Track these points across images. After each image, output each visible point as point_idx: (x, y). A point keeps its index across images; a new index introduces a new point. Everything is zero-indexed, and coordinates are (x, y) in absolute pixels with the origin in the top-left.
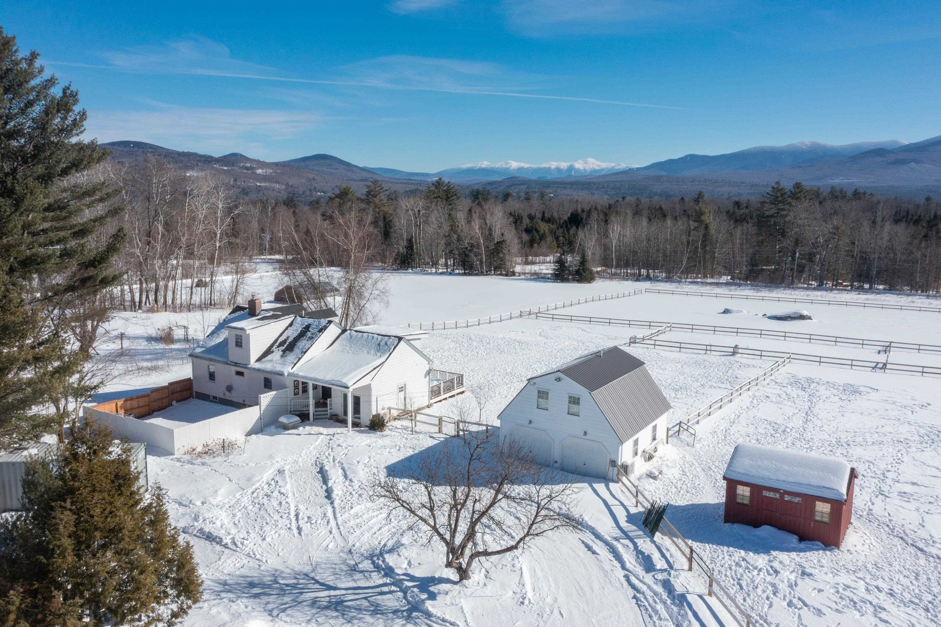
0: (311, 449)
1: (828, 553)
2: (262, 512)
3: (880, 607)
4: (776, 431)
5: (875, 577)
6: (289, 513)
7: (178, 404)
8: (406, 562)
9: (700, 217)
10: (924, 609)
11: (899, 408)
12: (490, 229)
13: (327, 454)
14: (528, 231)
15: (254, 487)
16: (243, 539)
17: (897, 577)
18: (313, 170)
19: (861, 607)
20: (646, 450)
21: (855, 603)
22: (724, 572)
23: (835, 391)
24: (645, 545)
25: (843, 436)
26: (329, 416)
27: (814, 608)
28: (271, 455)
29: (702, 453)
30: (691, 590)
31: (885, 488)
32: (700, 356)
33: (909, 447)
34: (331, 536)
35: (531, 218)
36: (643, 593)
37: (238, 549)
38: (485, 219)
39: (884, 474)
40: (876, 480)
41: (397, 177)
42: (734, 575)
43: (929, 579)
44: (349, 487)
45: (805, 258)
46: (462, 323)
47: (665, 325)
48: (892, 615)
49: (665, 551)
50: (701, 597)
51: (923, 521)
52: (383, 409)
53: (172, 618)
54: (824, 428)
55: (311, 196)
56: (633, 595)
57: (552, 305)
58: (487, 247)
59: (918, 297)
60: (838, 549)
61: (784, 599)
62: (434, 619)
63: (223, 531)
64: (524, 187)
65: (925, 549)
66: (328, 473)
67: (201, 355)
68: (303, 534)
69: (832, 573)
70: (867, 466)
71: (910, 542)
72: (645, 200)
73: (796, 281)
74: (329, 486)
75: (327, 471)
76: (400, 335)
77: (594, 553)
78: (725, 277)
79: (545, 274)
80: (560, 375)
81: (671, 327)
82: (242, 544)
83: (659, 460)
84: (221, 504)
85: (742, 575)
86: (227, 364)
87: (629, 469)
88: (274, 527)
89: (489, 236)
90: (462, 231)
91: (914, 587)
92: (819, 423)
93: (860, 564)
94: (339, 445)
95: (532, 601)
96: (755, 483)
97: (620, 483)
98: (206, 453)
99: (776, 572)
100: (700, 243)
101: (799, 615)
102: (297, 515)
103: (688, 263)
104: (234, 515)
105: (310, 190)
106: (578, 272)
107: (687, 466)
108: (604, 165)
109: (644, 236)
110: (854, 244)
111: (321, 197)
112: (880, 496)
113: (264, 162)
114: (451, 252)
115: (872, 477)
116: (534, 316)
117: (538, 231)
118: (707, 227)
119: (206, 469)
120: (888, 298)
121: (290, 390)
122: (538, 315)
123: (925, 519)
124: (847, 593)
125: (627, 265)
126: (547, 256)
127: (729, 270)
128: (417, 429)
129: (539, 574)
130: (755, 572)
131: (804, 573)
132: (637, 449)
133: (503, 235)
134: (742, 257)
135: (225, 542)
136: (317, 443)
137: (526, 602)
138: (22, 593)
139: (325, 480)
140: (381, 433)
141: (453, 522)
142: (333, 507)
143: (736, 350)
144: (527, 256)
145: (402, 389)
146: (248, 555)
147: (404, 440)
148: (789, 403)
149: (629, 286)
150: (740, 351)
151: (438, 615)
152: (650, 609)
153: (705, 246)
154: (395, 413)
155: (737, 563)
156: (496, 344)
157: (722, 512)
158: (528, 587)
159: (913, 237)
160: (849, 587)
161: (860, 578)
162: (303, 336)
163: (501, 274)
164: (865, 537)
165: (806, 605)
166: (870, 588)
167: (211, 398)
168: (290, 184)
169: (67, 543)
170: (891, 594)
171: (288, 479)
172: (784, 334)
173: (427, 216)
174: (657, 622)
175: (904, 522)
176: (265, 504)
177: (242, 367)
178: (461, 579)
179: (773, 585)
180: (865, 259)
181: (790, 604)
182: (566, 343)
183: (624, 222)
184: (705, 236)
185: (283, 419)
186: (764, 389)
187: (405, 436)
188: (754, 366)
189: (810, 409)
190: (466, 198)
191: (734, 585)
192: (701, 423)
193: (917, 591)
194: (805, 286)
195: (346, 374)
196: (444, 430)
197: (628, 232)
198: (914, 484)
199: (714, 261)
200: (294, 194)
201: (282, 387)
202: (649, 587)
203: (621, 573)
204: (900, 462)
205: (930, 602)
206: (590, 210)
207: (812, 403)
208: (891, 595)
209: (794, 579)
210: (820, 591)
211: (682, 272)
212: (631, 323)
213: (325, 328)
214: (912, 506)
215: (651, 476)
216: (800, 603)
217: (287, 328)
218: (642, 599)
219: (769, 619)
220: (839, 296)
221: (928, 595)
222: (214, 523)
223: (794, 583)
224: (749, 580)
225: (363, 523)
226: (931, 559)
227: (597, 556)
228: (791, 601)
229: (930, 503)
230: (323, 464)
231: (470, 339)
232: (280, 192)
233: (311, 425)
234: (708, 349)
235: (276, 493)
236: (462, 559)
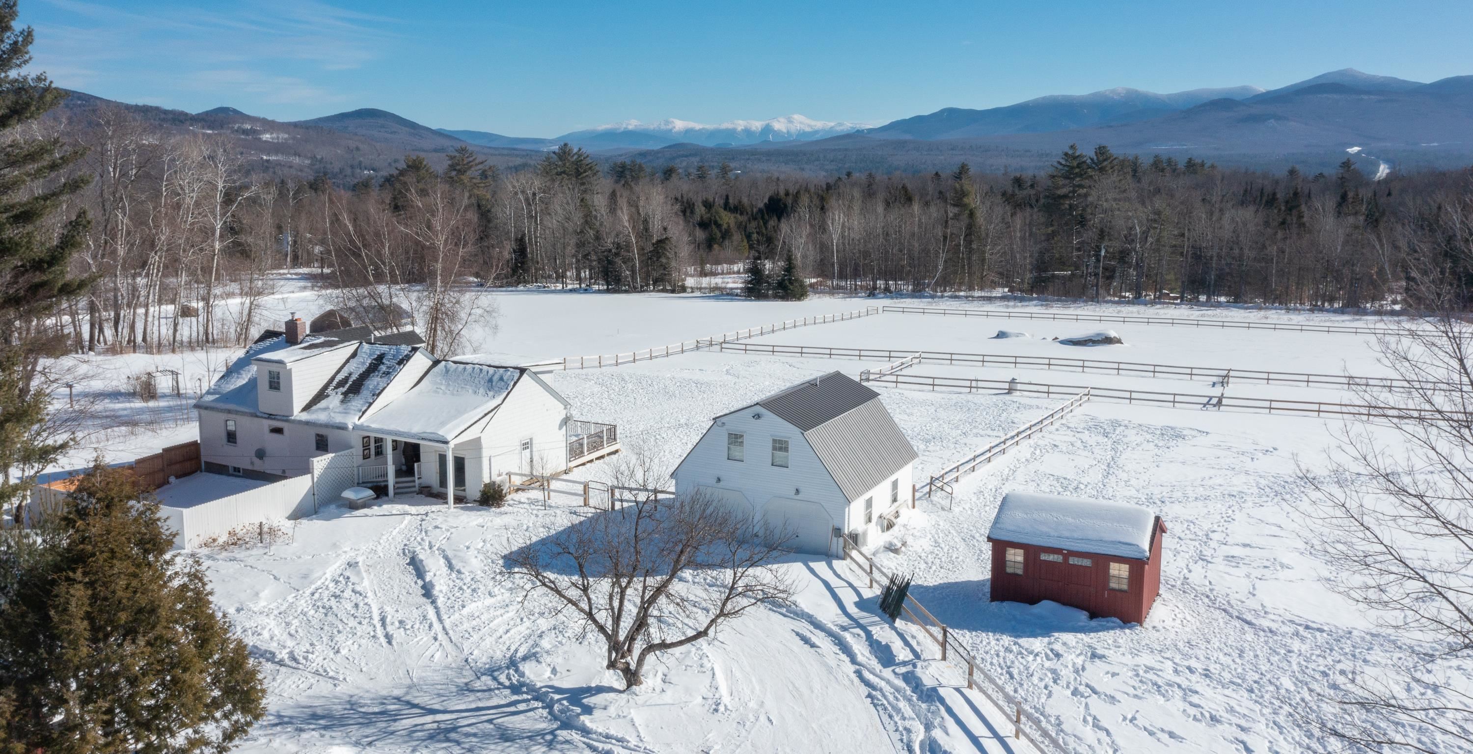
0: (394, 533)
1: (1127, 631)
2: (330, 618)
3: (1191, 690)
4: (1065, 488)
5: (1186, 656)
6: (371, 618)
7: (178, 481)
8: (549, 670)
9: (961, 199)
10: (1247, 690)
11: (1236, 455)
12: (646, 222)
13: (419, 539)
14: (703, 225)
15: (313, 587)
16: (307, 652)
17: (1215, 655)
18: (356, 134)
19: (1167, 691)
20: (884, 515)
21: (1159, 687)
22: (989, 660)
23: (1149, 437)
24: (883, 633)
25: (1156, 491)
26: (417, 489)
27: (1106, 695)
28: (335, 544)
29: (961, 518)
30: (944, 682)
31: (1208, 552)
32: (962, 396)
33: (1243, 502)
34: (437, 644)
35: (708, 205)
36: (881, 690)
37: (301, 666)
38: (637, 207)
39: (1207, 535)
40: (1197, 544)
41: (493, 145)
42: (1002, 663)
43: (1256, 656)
44: (458, 581)
45: (1114, 258)
46: (609, 358)
47: (910, 356)
48: (1206, 699)
49: (909, 639)
50: (958, 690)
51: (1254, 588)
52: (499, 475)
53: (224, 740)
54: (1131, 483)
55: (353, 175)
56: (866, 694)
57: (744, 332)
58: (641, 249)
59: (1274, 311)
60: (1141, 625)
61: (1068, 687)
62: (594, 736)
63: (275, 644)
64: (695, 161)
65: (1254, 621)
66: (424, 563)
67: (213, 405)
68: (394, 643)
69: (1131, 653)
70: (1186, 526)
71: (1236, 614)
72: (880, 176)
73: (1101, 291)
74: (428, 579)
75: (422, 561)
76: (522, 365)
77: (813, 646)
78: (1000, 290)
79: (732, 289)
80: (759, 409)
81: (921, 357)
82: (306, 658)
83: (902, 528)
84: (266, 610)
85: (1013, 662)
86: (257, 416)
87: (860, 539)
88: (350, 636)
89: (644, 232)
90: (601, 224)
91: (1236, 666)
92: (1124, 476)
93: (1168, 642)
94: (436, 527)
95: (729, 707)
96: (1030, 543)
97: (849, 560)
98: (234, 544)
99: (1058, 656)
100: (962, 238)
101: (1087, 704)
102: (383, 620)
103: (945, 268)
104: (288, 624)
105: (352, 167)
106: (781, 285)
107: (941, 535)
108: (818, 125)
109: (879, 231)
110: (1183, 235)
111: (370, 178)
112: (1200, 562)
113: (273, 122)
114: (585, 256)
115: (1191, 540)
116: (718, 347)
117: (719, 226)
118: (972, 214)
119: (236, 565)
120: (1230, 314)
121: (358, 450)
122: (724, 345)
123: (1256, 586)
124: (1150, 676)
125: (856, 275)
126: (735, 263)
127: (1006, 278)
128: (552, 502)
129: (738, 674)
130: (1031, 658)
131: (1094, 656)
132: (870, 513)
133: (665, 229)
134: (1025, 258)
135: (279, 657)
136: (403, 526)
137: (721, 708)
138: (13, 700)
139: (420, 573)
140: (498, 510)
141: (616, 604)
142: (436, 608)
143: (1014, 386)
144: (703, 263)
145: (527, 445)
146: (317, 673)
147: (533, 517)
148: (1086, 453)
149: (859, 304)
150: (1019, 387)
151: (600, 730)
152: (890, 708)
153: (971, 242)
154: (517, 481)
155: (1007, 648)
156: (662, 386)
157: (987, 589)
158: (724, 690)
159: (1267, 224)
160: (1152, 669)
161: (1168, 658)
162: (374, 371)
163: (664, 291)
164: (1177, 610)
165: (1094, 691)
166: (1179, 668)
167: (231, 471)
168: (319, 157)
169: (81, 626)
170: (1207, 674)
171: (364, 574)
172: (1081, 363)
173: (546, 203)
174: (899, 723)
175: (1228, 591)
176: (334, 607)
177: (283, 420)
178: (629, 685)
179: (1054, 671)
180: (1198, 256)
181: (1075, 693)
182: (767, 383)
183: (850, 207)
184: (970, 227)
185: (348, 494)
186: (1051, 436)
187: (535, 512)
188: (1038, 407)
189: (1113, 459)
190: (604, 177)
191: (1002, 674)
192: (962, 481)
193: (1240, 670)
194: (1116, 299)
195: (443, 424)
196: (592, 502)
197: (857, 223)
198: (1245, 545)
199: (983, 266)
200: (325, 174)
201: (345, 446)
202: (888, 682)
203: (850, 669)
204: (1230, 520)
205: (1255, 682)
206: (798, 192)
207: (1116, 452)
208: (1206, 676)
209: (1081, 663)
210: (1114, 675)
211: (937, 284)
212: (863, 353)
213: (408, 358)
214: (1243, 570)
215: (891, 549)
216: (1088, 690)
217: (347, 361)
218: (880, 697)
219: (1048, 710)
220: (1162, 311)
221: (1254, 674)
222: (259, 634)
223: (1080, 668)
224: (1022, 667)
225: (482, 625)
226: (1262, 633)
227: (817, 650)
228: (1076, 689)
229: (1265, 567)
230: (415, 552)
231: (623, 379)
232: (301, 171)
233: (392, 502)
234: (973, 385)
235: (348, 593)
236: (629, 658)
